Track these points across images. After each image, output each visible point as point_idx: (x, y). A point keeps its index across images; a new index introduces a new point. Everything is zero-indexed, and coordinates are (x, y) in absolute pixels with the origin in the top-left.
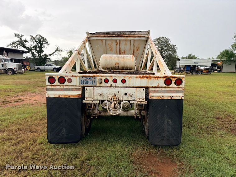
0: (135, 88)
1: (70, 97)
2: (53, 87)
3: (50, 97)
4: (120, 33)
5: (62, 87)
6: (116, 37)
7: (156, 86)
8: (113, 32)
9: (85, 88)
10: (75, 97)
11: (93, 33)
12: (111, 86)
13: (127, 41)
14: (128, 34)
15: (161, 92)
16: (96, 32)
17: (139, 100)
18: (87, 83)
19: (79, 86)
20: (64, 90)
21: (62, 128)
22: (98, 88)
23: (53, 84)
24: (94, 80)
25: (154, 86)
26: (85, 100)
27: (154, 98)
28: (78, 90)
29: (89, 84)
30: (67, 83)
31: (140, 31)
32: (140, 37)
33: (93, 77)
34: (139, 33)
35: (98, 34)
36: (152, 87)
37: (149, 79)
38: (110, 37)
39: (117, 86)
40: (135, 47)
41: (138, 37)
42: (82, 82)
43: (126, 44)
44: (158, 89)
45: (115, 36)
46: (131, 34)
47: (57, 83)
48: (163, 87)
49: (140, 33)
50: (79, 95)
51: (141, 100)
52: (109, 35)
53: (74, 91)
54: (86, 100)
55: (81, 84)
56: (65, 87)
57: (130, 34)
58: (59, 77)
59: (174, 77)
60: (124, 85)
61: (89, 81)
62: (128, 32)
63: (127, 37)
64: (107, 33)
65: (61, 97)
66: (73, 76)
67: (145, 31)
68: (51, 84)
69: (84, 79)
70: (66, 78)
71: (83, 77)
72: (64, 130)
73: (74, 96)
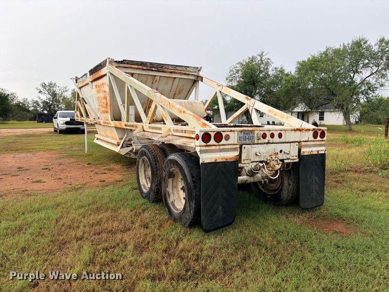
0: (289, 144)
1: (228, 161)
2: (207, 148)
3: (205, 162)
4: (162, 66)
5: (218, 147)
6: (156, 71)
7: (307, 140)
8: (151, 63)
9: (243, 146)
10: (233, 160)
11: (119, 62)
12: (268, 143)
13: (169, 79)
14: (172, 68)
15: (310, 146)
16: (124, 60)
17: (293, 158)
18: (245, 139)
19: (236, 144)
20: (221, 151)
21: (218, 207)
22: (255, 146)
23: (208, 144)
24: (253, 135)
25: (305, 140)
26: (241, 163)
27: (306, 154)
28: (235, 149)
29: (247, 142)
30: (223, 142)
31: (188, 67)
32: (189, 75)
33: (252, 131)
34: (186, 69)
35: (128, 64)
36: (304, 141)
37: (301, 132)
38: (147, 70)
39: (274, 141)
40: (178, 89)
41: (185, 74)
42: (240, 138)
43: (166, 84)
44: (308, 143)
45: (154, 69)
46: (177, 70)
47: (212, 142)
48: (311, 141)
49: (188, 69)
50: (237, 156)
51: (295, 158)
52: (145, 68)
53: (231, 151)
54: (243, 162)
55: (239, 142)
56: (222, 147)
57: (175, 69)
58: (215, 132)
59: (320, 130)
60: (281, 140)
61: (247, 137)
62: (172, 65)
63: (171, 72)
64: (142, 64)
65: (218, 161)
66: (231, 131)
67: (194, 68)
68: (205, 144)
69: (242, 135)
70: (224, 134)
71: (241, 131)
72: (220, 208)
73: (232, 158)
